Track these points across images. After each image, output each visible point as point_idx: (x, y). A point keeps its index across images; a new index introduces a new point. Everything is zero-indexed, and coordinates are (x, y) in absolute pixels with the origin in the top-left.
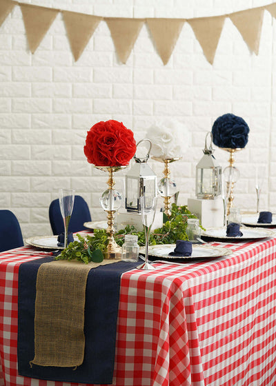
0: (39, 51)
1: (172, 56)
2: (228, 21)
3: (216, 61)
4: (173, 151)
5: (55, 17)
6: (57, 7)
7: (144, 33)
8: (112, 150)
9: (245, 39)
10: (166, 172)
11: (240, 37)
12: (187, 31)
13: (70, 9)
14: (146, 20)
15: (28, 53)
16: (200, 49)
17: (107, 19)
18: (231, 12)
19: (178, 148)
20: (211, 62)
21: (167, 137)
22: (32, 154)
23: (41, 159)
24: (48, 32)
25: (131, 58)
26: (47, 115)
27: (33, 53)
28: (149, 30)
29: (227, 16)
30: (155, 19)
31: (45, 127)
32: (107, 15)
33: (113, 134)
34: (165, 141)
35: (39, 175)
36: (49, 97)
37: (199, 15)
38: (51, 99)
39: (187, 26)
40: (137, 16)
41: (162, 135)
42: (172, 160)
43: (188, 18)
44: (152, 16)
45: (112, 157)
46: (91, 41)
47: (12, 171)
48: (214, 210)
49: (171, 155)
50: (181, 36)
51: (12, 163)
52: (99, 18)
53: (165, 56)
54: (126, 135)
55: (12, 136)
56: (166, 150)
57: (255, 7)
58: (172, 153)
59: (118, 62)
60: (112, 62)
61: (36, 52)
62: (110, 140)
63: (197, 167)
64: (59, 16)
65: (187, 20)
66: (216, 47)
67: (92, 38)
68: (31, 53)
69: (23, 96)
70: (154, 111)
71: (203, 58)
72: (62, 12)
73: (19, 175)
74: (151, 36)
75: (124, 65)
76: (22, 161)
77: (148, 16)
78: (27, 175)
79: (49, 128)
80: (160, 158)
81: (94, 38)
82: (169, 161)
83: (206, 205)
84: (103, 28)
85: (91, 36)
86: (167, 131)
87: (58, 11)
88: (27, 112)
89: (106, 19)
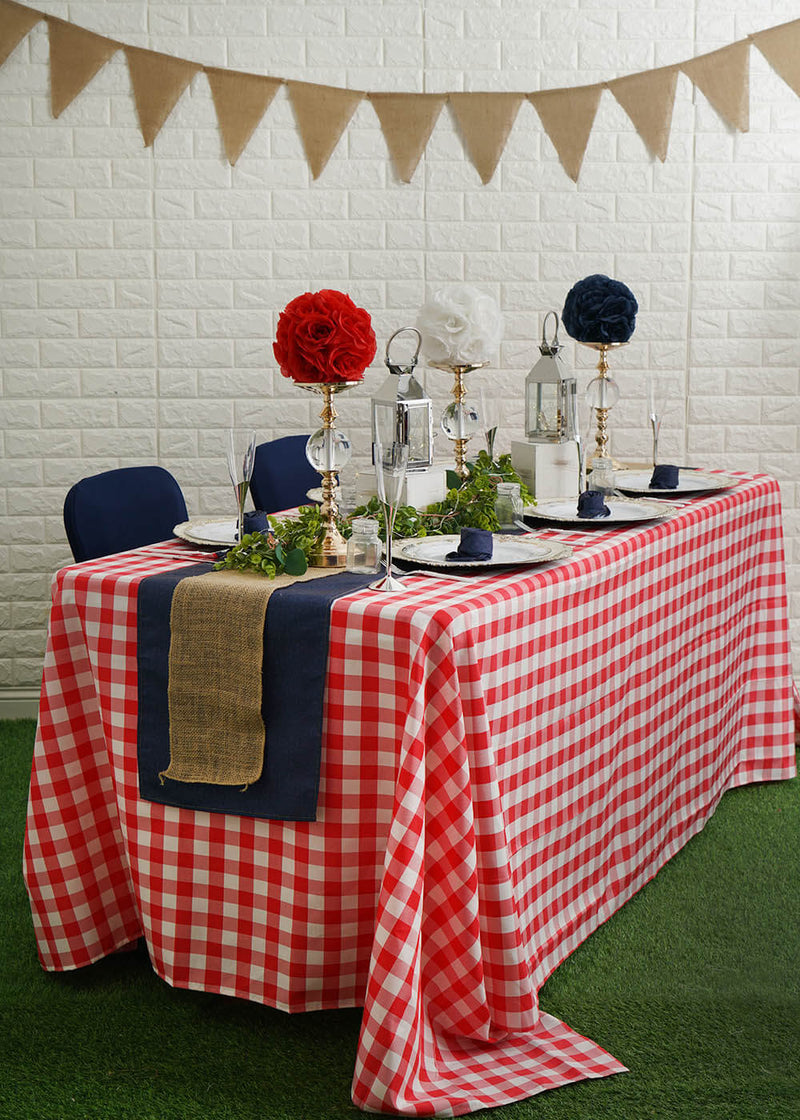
0: (245, 160)
1: (499, 166)
2: (607, 95)
3: (583, 175)
4: (468, 350)
5: (274, 94)
6: (277, 73)
7: (444, 121)
8: (326, 350)
9: (640, 130)
10: (458, 391)
11: (630, 124)
12: (527, 118)
13: (302, 78)
14: (448, 97)
15: (225, 164)
16: (552, 152)
17: (373, 97)
18: (614, 77)
19: (478, 345)
20: (574, 177)
21: (457, 323)
22: (237, 357)
23: (253, 365)
24: (261, 124)
25: (420, 171)
26: (262, 283)
27: (233, 165)
28: (455, 116)
29: (605, 85)
30: (465, 95)
31: (260, 306)
32: (373, 89)
33: (326, 317)
34: (453, 330)
35: (249, 397)
36: (267, 248)
37: (550, 86)
38: (270, 253)
39: (527, 107)
40: (433, 89)
41: (446, 317)
42: (469, 368)
43: (530, 91)
44: (461, 89)
45: (324, 364)
46: (344, 139)
47: (200, 388)
48: (560, 463)
49: (464, 357)
50: (515, 126)
51: (199, 374)
52: (359, 94)
53: (485, 166)
54: (355, 320)
55: (198, 324)
56: (455, 348)
57: (660, 65)
58: (466, 355)
59: (396, 179)
60: (383, 180)
61: (239, 162)
62: (322, 329)
63: (528, 381)
64: (282, 91)
65: (527, 96)
66: (585, 148)
67: (345, 134)
68: (229, 165)
69: (217, 247)
70: (465, 271)
71: (560, 168)
72: (289, 83)
73: (212, 397)
74: (459, 129)
75: (407, 185)
76: (218, 370)
77: (451, 90)
78: (228, 396)
79: (266, 307)
80: (443, 363)
81: (349, 133)
82: (462, 370)
83: (544, 453)
84: (366, 112)
85: (342, 131)
86: (458, 311)
87: (279, 81)
88: (224, 277)
89: (371, 96)
